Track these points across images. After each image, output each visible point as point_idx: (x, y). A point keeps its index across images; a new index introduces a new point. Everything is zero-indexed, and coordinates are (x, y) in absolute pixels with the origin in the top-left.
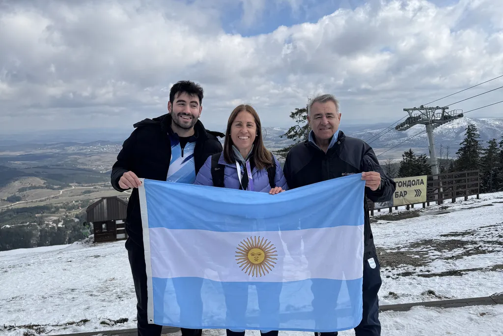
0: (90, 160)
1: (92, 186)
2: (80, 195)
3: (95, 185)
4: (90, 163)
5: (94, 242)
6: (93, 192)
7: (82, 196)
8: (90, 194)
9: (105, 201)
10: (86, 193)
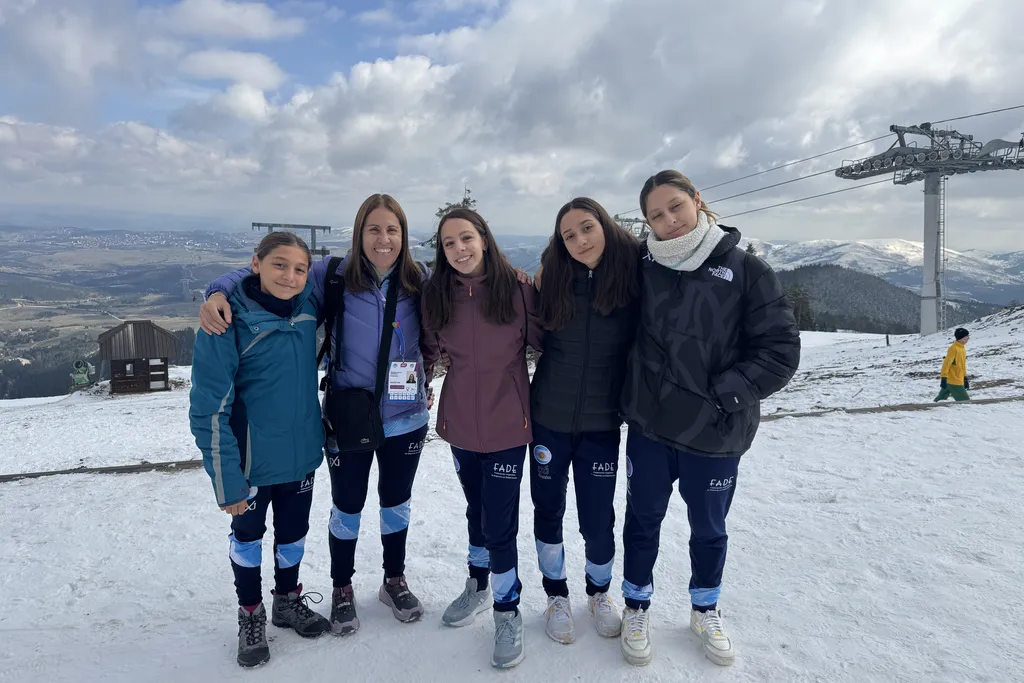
0: (51, 260)
1: (56, 304)
2: (31, 319)
3: (60, 304)
4: (51, 264)
5: (111, 393)
6: (56, 314)
7: (34, 322)
8: (51, 319)
9: (130, 327)
10: (42, 316)
